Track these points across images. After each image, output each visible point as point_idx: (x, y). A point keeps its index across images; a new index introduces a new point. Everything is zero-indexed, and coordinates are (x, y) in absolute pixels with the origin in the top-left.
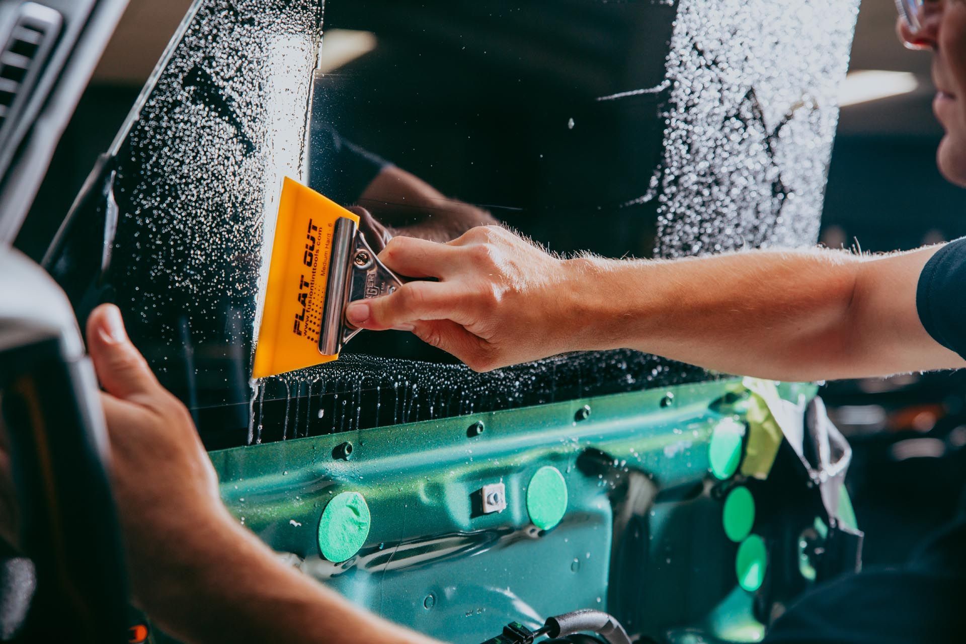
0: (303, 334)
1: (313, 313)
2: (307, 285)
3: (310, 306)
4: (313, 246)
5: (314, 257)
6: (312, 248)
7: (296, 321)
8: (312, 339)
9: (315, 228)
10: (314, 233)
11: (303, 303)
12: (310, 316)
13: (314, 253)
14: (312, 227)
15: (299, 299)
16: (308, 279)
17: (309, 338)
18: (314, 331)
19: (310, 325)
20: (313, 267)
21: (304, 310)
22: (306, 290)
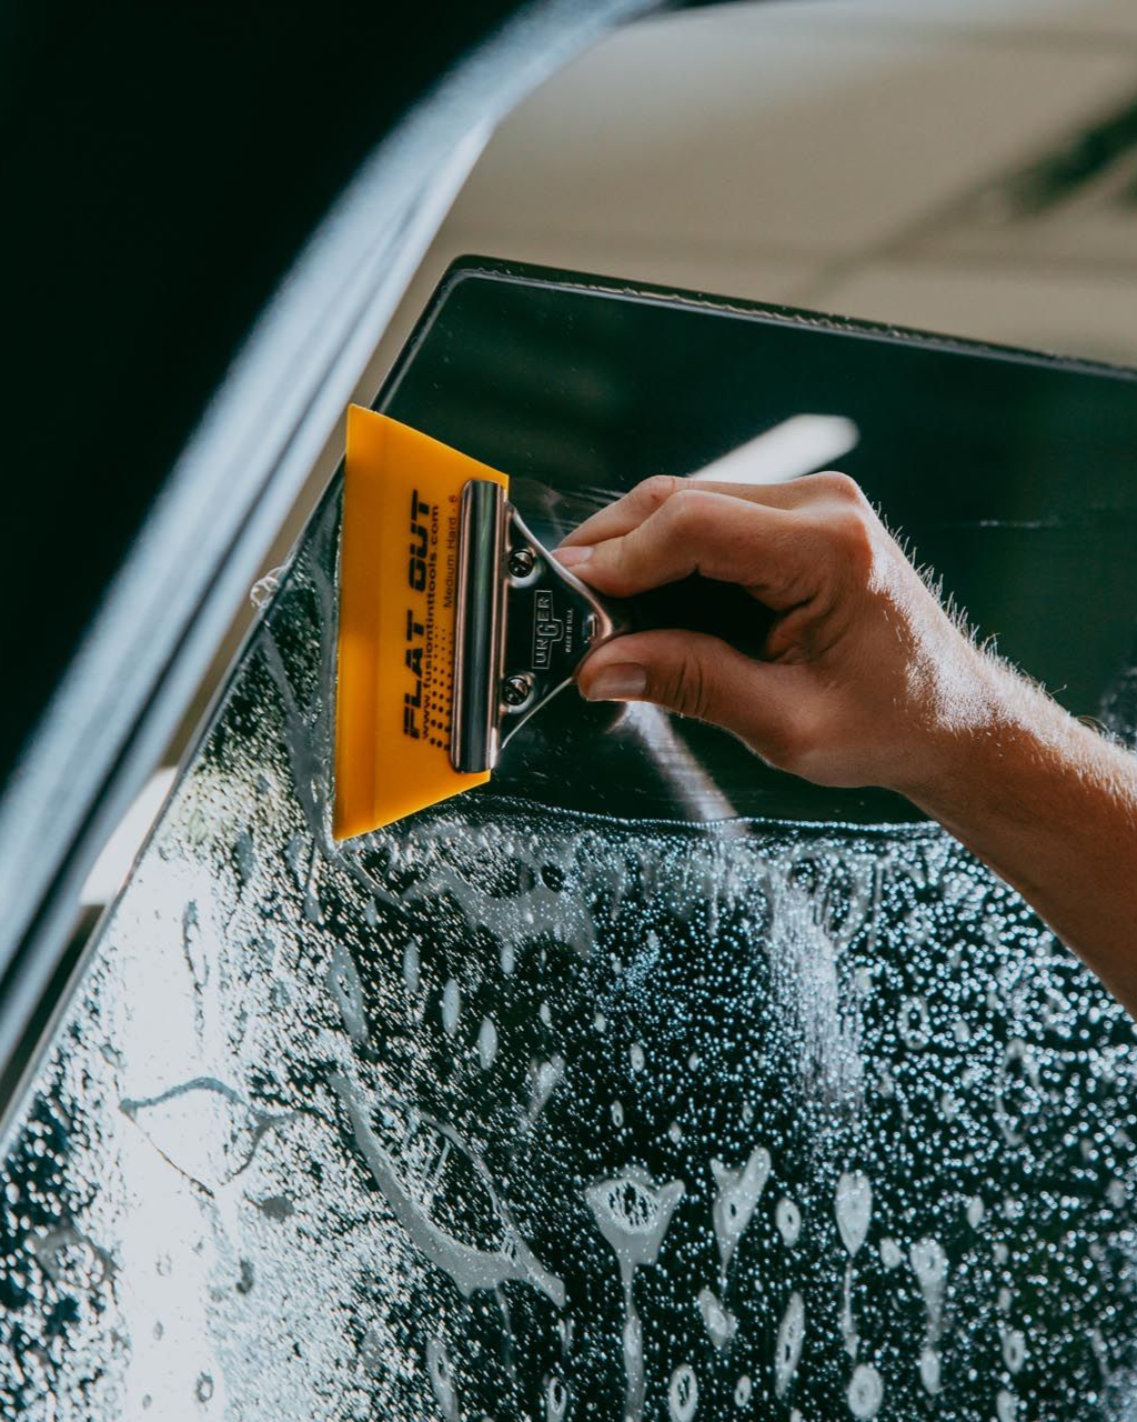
0: (421, 735)
1: (435, 687)
2: (419, 630)
3: (429, 673)
4: (425, 546)
5: (428, 569)
6: (422, 551)
7: (407, 710)
8: (440, 744)
9: (424, 509)
10: (424, 521)
11: (417, 670)
12: (430, 695)
13: (427, 561)
14: (418, 507)
15: (408, 662)
16: (420, 618)
17: (433, 741)
18: (440, 726)
19: (434, 715)
20: (427, 591)
21: (419, 683)
22: (418, 642)
